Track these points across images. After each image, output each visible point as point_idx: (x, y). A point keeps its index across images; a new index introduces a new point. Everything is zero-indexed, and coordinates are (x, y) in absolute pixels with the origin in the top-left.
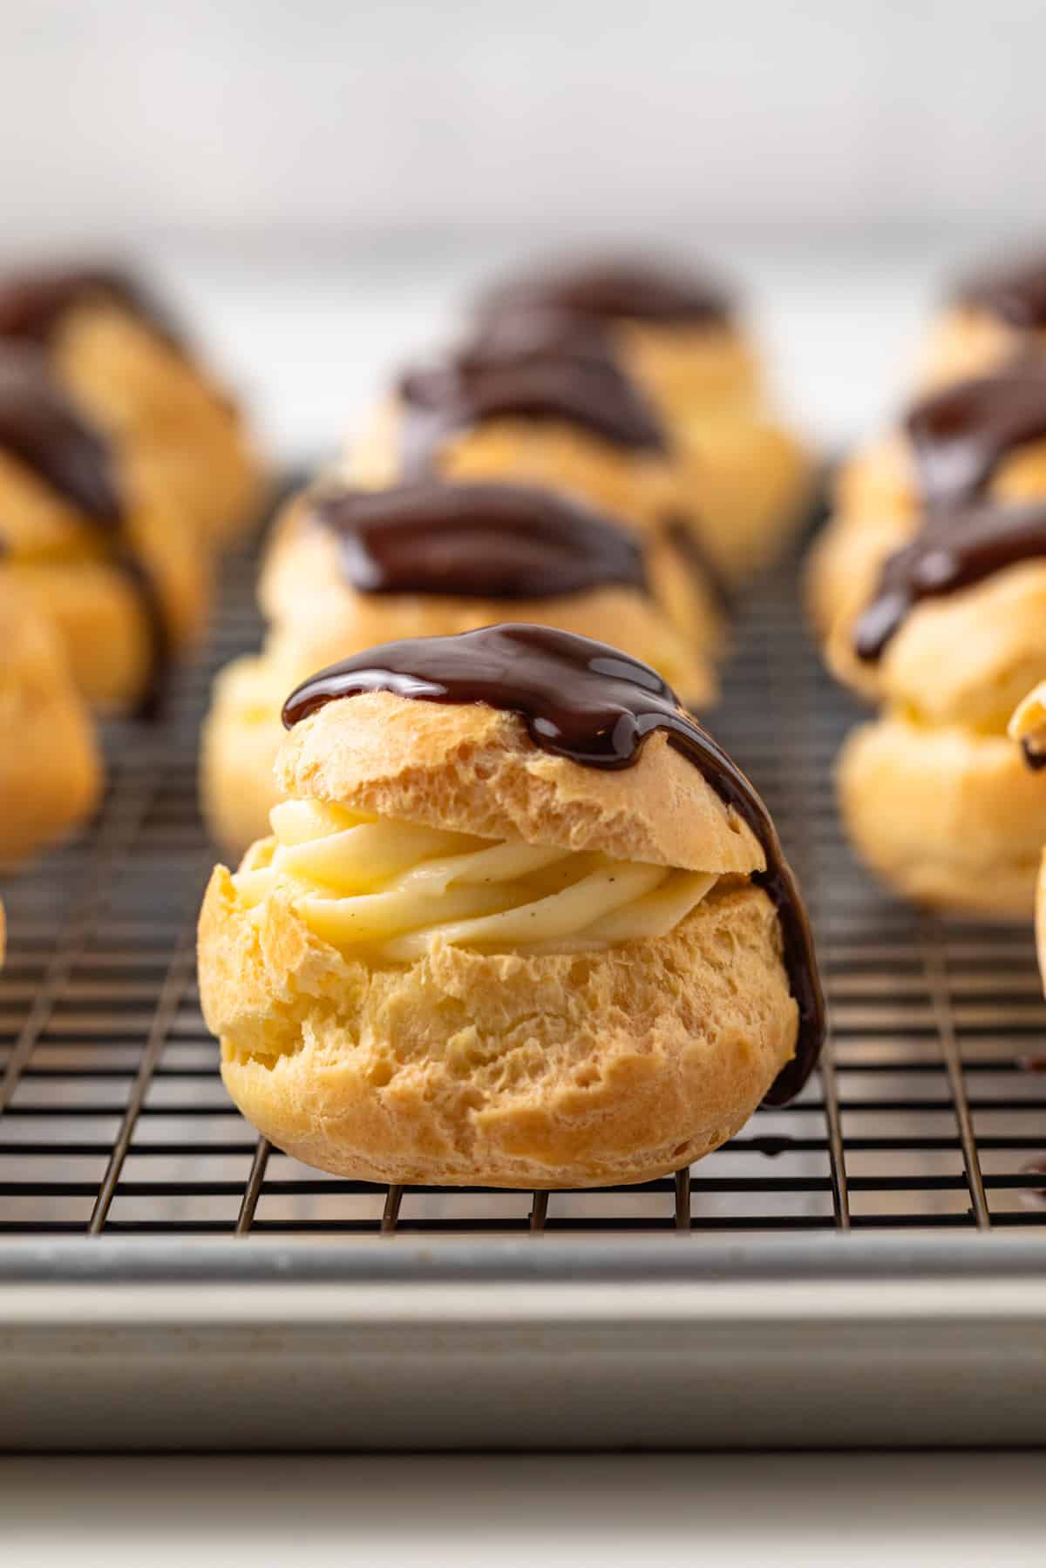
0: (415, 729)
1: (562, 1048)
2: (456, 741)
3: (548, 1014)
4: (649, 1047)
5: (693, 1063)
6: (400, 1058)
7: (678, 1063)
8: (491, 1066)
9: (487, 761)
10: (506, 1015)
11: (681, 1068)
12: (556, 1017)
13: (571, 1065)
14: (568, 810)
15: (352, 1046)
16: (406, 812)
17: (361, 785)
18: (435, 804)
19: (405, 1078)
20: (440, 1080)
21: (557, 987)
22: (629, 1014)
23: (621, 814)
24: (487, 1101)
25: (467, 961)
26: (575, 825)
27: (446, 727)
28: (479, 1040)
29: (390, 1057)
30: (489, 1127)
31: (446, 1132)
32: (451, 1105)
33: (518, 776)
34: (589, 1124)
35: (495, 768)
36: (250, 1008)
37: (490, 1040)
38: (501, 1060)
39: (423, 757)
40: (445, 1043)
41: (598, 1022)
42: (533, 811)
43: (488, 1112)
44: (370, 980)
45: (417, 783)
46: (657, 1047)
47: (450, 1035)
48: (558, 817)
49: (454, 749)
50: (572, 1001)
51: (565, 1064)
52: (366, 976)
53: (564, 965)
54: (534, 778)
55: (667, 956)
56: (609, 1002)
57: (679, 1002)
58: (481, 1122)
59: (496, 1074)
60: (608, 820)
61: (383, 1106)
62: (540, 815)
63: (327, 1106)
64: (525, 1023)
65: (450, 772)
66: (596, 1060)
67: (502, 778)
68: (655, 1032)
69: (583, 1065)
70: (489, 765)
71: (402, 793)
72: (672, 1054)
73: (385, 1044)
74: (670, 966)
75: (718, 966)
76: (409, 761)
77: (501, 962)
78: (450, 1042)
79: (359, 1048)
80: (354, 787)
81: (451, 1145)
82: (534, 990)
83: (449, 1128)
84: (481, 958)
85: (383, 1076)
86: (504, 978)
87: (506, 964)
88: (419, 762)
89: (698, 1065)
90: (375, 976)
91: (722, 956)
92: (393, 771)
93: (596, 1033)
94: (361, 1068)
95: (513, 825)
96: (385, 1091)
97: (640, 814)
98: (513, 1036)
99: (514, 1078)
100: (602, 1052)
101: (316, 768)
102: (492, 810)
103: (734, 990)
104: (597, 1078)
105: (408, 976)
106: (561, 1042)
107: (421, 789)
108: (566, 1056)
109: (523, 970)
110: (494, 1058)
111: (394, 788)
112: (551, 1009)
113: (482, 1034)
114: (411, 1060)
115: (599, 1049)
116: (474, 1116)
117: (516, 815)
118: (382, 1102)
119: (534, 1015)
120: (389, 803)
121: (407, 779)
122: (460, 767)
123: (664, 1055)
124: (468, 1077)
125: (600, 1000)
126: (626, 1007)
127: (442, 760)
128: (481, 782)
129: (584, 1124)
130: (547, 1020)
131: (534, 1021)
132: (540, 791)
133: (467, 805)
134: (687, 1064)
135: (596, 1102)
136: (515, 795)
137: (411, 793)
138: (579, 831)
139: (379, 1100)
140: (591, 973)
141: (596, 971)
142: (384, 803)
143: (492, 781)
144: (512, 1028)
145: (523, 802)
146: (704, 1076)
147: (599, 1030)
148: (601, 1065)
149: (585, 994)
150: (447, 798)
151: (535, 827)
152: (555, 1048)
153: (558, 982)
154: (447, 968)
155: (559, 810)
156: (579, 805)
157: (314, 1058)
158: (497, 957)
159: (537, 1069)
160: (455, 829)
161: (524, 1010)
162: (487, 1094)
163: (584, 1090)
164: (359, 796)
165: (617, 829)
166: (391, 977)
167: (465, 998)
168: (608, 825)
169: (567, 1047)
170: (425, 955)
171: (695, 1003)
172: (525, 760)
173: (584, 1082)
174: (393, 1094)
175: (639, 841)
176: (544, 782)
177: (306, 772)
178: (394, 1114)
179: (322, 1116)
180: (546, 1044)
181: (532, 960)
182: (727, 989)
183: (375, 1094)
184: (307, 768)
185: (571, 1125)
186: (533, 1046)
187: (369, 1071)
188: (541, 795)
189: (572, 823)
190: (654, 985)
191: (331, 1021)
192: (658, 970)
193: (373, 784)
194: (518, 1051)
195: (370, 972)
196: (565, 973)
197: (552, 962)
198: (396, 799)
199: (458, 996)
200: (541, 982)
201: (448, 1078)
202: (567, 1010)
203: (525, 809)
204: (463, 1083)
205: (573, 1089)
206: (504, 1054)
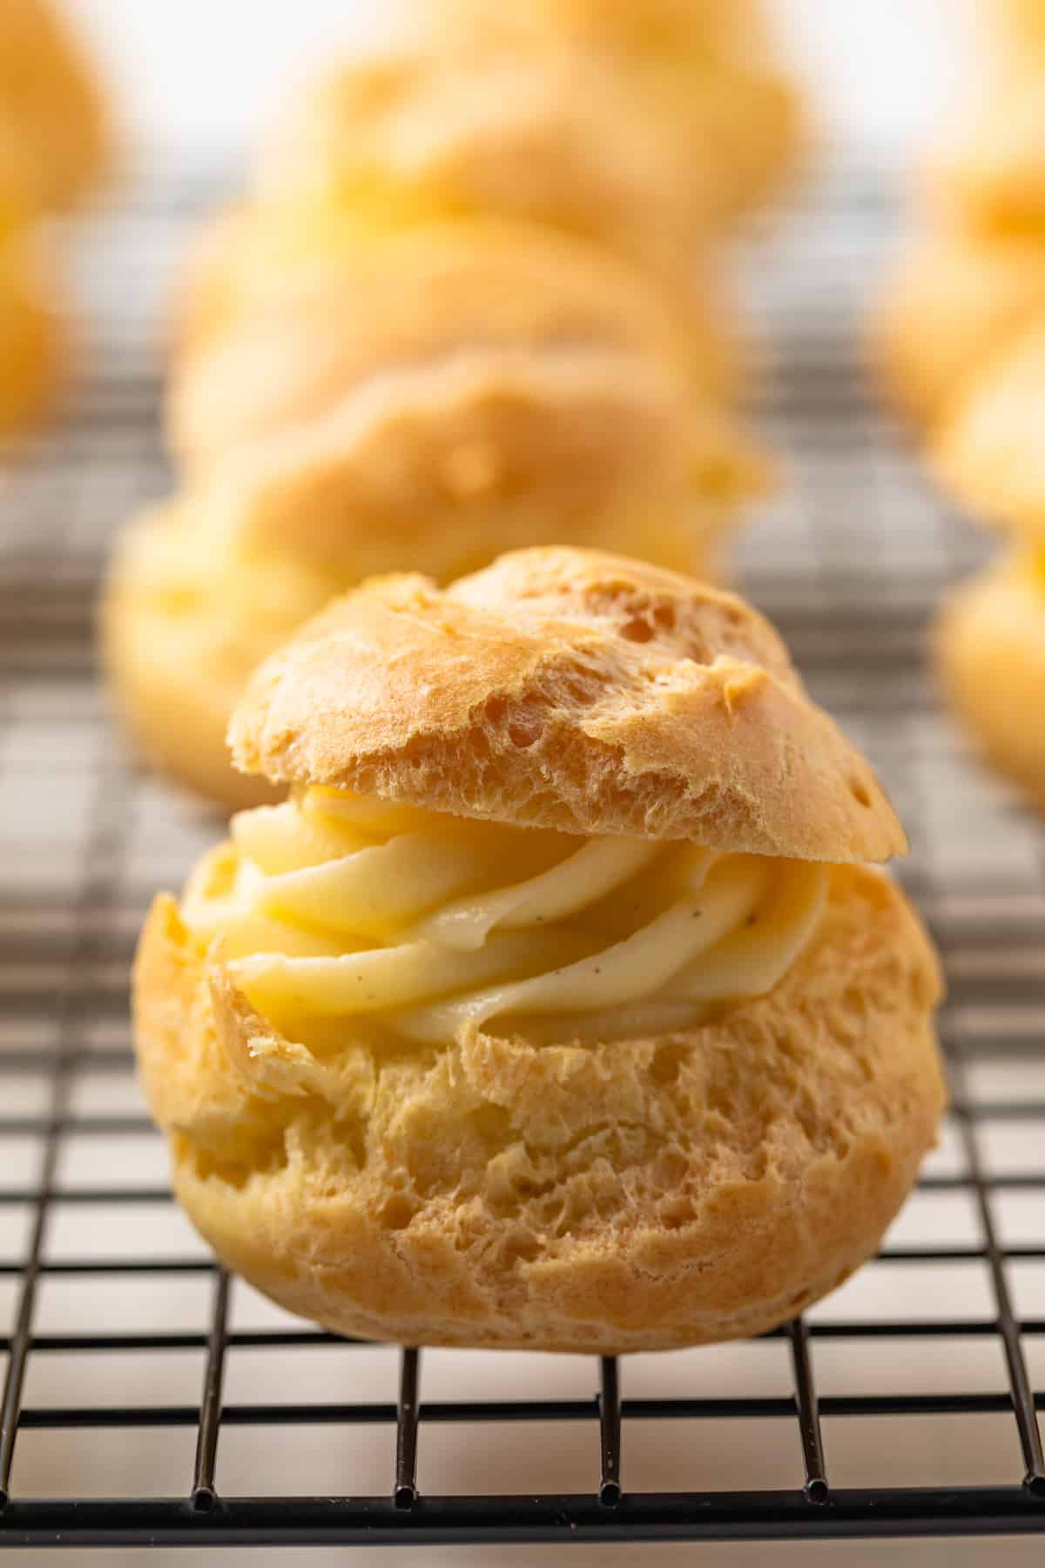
0: (425, 681)
1: (644, 1173)
2: (482, 694)
3: (622, 1124)
4: (760, 1167)
5: (820, 1189)
6: (422, 1189)
7: (799, 1192)
8: (546, 1199)
9: (526, 720)
10: (565, 1126)
11: (804, 1197)
12: (632, 1127)
13: (657, 1197)
14: (641, 786)
15: (355, 1170)
16: (419, 795)
17: (354, 759)
18: (456, 783)
19: (429, 1219)
20: (477, 1219)
21: (634, 1086)
22: (733, 1121)
23: (713, 788)
24: (542, 1247)
25: (513, 1057)
26: (652, 804)
27: (467, 677)
28: (529, 1162)
29: (407, 1190)
30: (546, 1283)
31: (485, 1290)
32: (492, 1255)
33: (570, 739)
34: (681, 1277)
35: (537, 732)
36: (214, 1108)
37: (543, 1160)
38: (560, 1190)
39: (438, 719)
40: (484, 1167)
41: (690, 1134)
42: (593, 787)
43: (543, 1265)
44: (377, 1079)
45: (430, 755)
46: (772, 1169)
47: (492, 1155)
48: (627, 793)
49: (479, 708)
50: (655, 1108)
51: (647, 1195)
52: (372, 1073)
53: (642, 1055)
54: (593, 742)
55: (781, 1034)
56: (704, 1104)
57: (797, 1099)
58: (534, 1277)
59: (552, 1210)
60: (695, 797)
61: (399, 1255)
62: (602, 792)
63: (324, 1250)
64: (591, 1138)
65: (476, 737)
66: (689, 1189)
67: (549, 744)
68: (769, 1147)
69: (671, 1198)
70: (529, 726)
71: (412, 769)
72: (792, 1177)
73: (401, 1170)
74: (784, 1046)
75: (845, 1040)
76: (418, 725)
77: (560, 1058)
78: (491, 1164)
79: (364, 1173)
80: (344, 762)
81: (493, 1307)
82: (602, 1093)
83: (491, 1285)
84: (531, 1051)
85: (399, 1215)
86: (563, 1078)
87: (567, 1058)
88: (434, 726)
89: (825, 1191)
90: (383, 1073)
91: (850, 1025)
92: (396, 740)
93: (688, 1149)
94: (369, 1204)
95: (565, 807)
96: (402, 1236)
97: (739, 787)
98: (574, 1156)
99: (578, 1214)
100: (698, 1179)
101: (290, 738)
102: (537, 790)
103: (868, 1075)
104: (692, 1216)
105: (431, 1075)
106: (638, 1162)
107: (438, 764)
108: (649, 1184)
109: (588, 1065)
110: (549, 1186)
111: (401, 764)
112: (626, 1117)
113: (532, 1152)
114: (437, 1192)
115: (693, 1175)
116: (525, 1268)
117: (570, 794)
118: (397, 1250)
119: (603, 1126)
120: (393, 784)
121: (419, 749)
122: (489, 731)
123: (780, 1180)
124: (514, 1214)
125: (692, 1102)
126: (726, 1109)
127: (464, 721)
128: (519, 750)
129: (674, 1278)
130: (621, 1132)
131: (602, 1136)
132: (601, 760)
133: (502, 783)
134: (810, 1190)
135: (690, 1248)
136: (567, 767)
137: (424, 769)
138: (656, 814)
139: (394, 1246)
140: (682, 1066)
141: (688, 1064)
142: (387, 784)
143: (534, 749)
144: (573, 1145)
145: (578, 774)
146: (834, 1204)
147: (692, 1145)
148: (696, 1197)
149: (672, 1095)
150: (473, 774)
151: (595, 811)
152: (630, 1174)
153: (635, 1079)
154: (485, 1066)
155: (627, 785)
156: (655, 778)
157: (304, 1185)
158: (554, 1050)
159: (610, 1203)
160: (486, 817)
161: (592, 1119)
162: (542, 1238)
163: (673, 1232)
164: (350, 777)
165: (708, 809)
166: (406, 1072)
167: (509, 1105)
168: (695, 802)
169: (649, 1170)
170: (455, 1046)
171: (819, 1098)
172: (579, 717)
173: (674, 1220)
174: (413, 1239)
175: (739, 824)
176: (607, 747)
177: (276, 743)
178: (415, 1267)
179: (315, 1263)
180: (619, 1164)
181: (600, 1052)
182: (859, 1074)
183: (388, 1239)
184: (277, 737)
185: (656, 1279)
186: (603, 1170)
187: (381, 1208)
188: (604, 764)
189: (647, 802)
190: (764, 1076)
191: (326, 1129)
192: (770, 1056)
193: (371, 759)
194: (583, 1177)
195: (378, 1067)
196: (644, 1066)
197: (628, 1053)
198: (403, 780)
199: (500, 1103)
200: (613, 1080)
201: (488, 1216)
202: (647, 1116)
203: (582, 786)
204: (508, 1222)
205: (659, 1233)
206: (562, 1181)
